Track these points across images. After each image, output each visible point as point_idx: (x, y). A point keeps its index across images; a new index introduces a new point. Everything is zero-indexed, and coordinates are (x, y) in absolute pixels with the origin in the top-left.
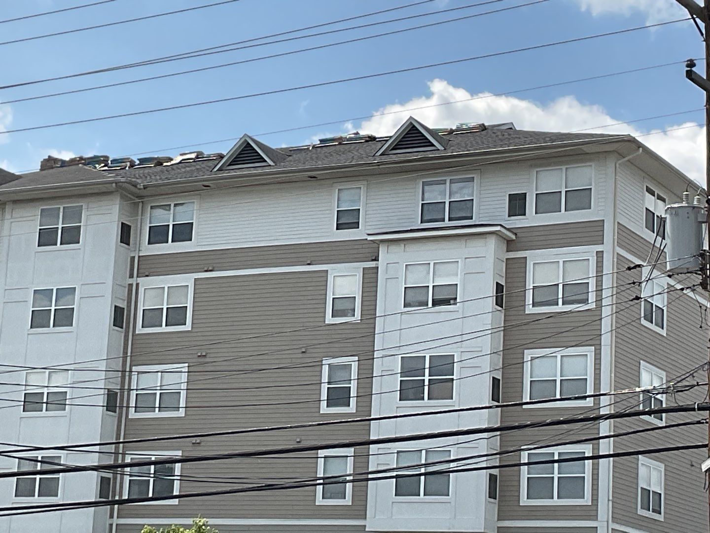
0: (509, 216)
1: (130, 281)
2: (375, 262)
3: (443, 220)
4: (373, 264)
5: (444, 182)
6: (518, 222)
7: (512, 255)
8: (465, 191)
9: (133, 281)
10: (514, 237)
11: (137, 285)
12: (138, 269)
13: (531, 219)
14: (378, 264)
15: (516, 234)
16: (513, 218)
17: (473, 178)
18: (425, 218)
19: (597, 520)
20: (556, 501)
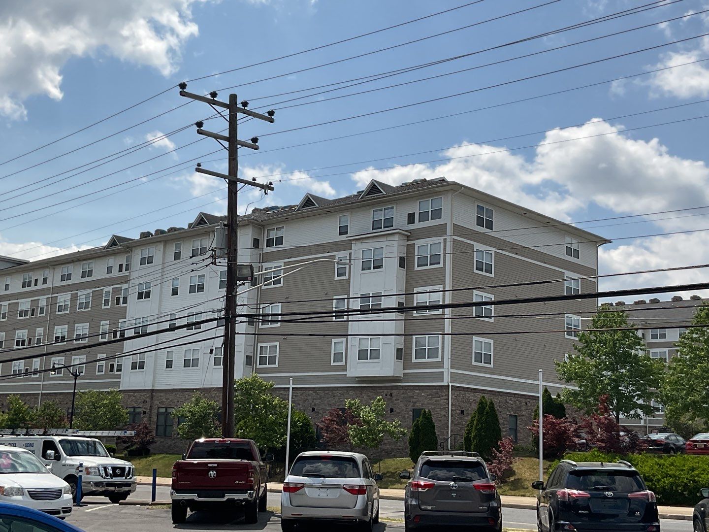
0: (408, 224)
3: (381, 228)
4: (350, 251)
5: (381, 210)
6: (412, 227)
7: (409, 243)
8: (390, 213)
10: (409, 234)
11: (262, 266)
12: (262, 259)
13: (417, 225)
15: (410, 233)
16: (409, 225)
17: (393, 207)
18: (375, 227)
19: (443, 368)
20: (427, 360)
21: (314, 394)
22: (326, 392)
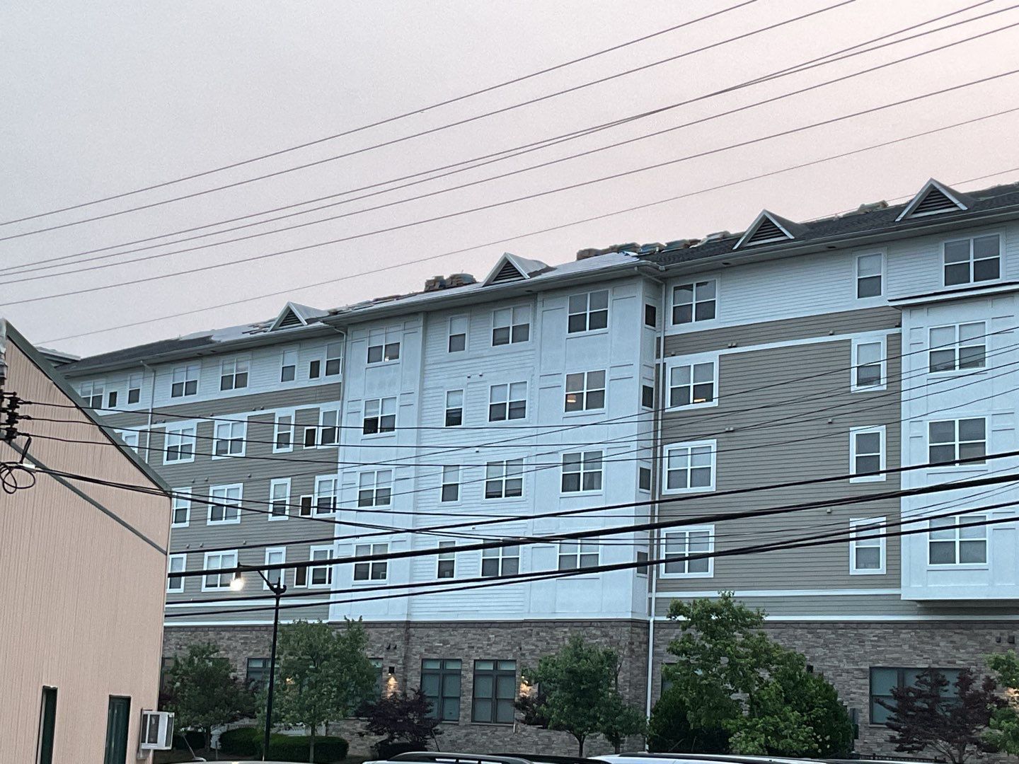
1: (657, 361)
2: (898, 329)
3: (968, 281)
4: (896, 331)
5: (968, 242)
9: (660, 361)
11: (664, 364)
12: (664, 349)
14: (901, 330)
17: (997, 236)
18: (949, 280)
21: (809, 636)
22: (840, 632)
